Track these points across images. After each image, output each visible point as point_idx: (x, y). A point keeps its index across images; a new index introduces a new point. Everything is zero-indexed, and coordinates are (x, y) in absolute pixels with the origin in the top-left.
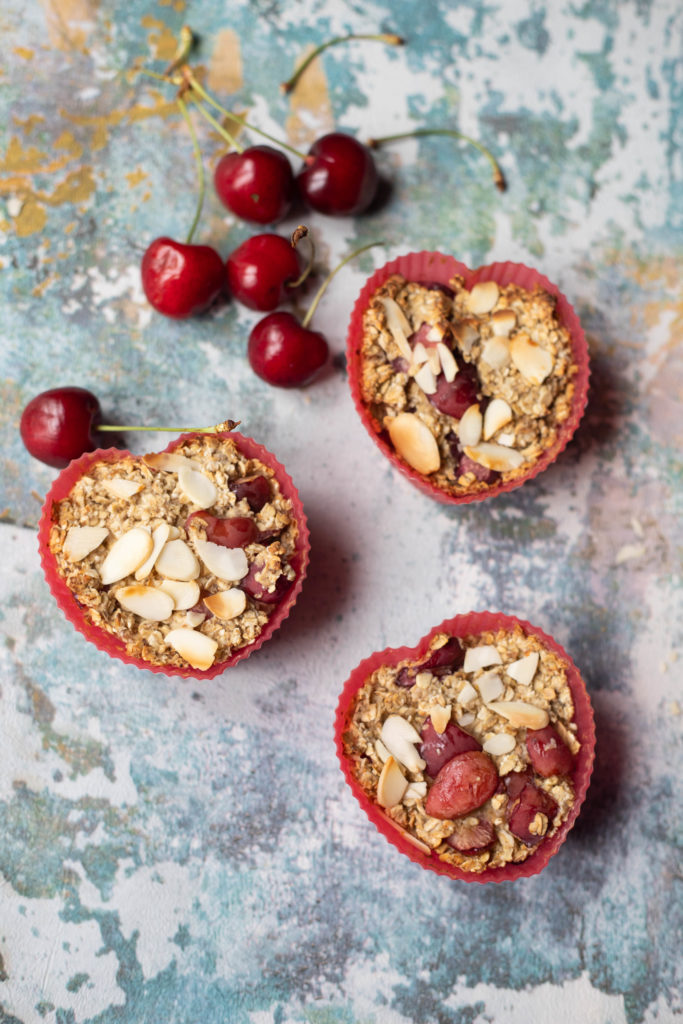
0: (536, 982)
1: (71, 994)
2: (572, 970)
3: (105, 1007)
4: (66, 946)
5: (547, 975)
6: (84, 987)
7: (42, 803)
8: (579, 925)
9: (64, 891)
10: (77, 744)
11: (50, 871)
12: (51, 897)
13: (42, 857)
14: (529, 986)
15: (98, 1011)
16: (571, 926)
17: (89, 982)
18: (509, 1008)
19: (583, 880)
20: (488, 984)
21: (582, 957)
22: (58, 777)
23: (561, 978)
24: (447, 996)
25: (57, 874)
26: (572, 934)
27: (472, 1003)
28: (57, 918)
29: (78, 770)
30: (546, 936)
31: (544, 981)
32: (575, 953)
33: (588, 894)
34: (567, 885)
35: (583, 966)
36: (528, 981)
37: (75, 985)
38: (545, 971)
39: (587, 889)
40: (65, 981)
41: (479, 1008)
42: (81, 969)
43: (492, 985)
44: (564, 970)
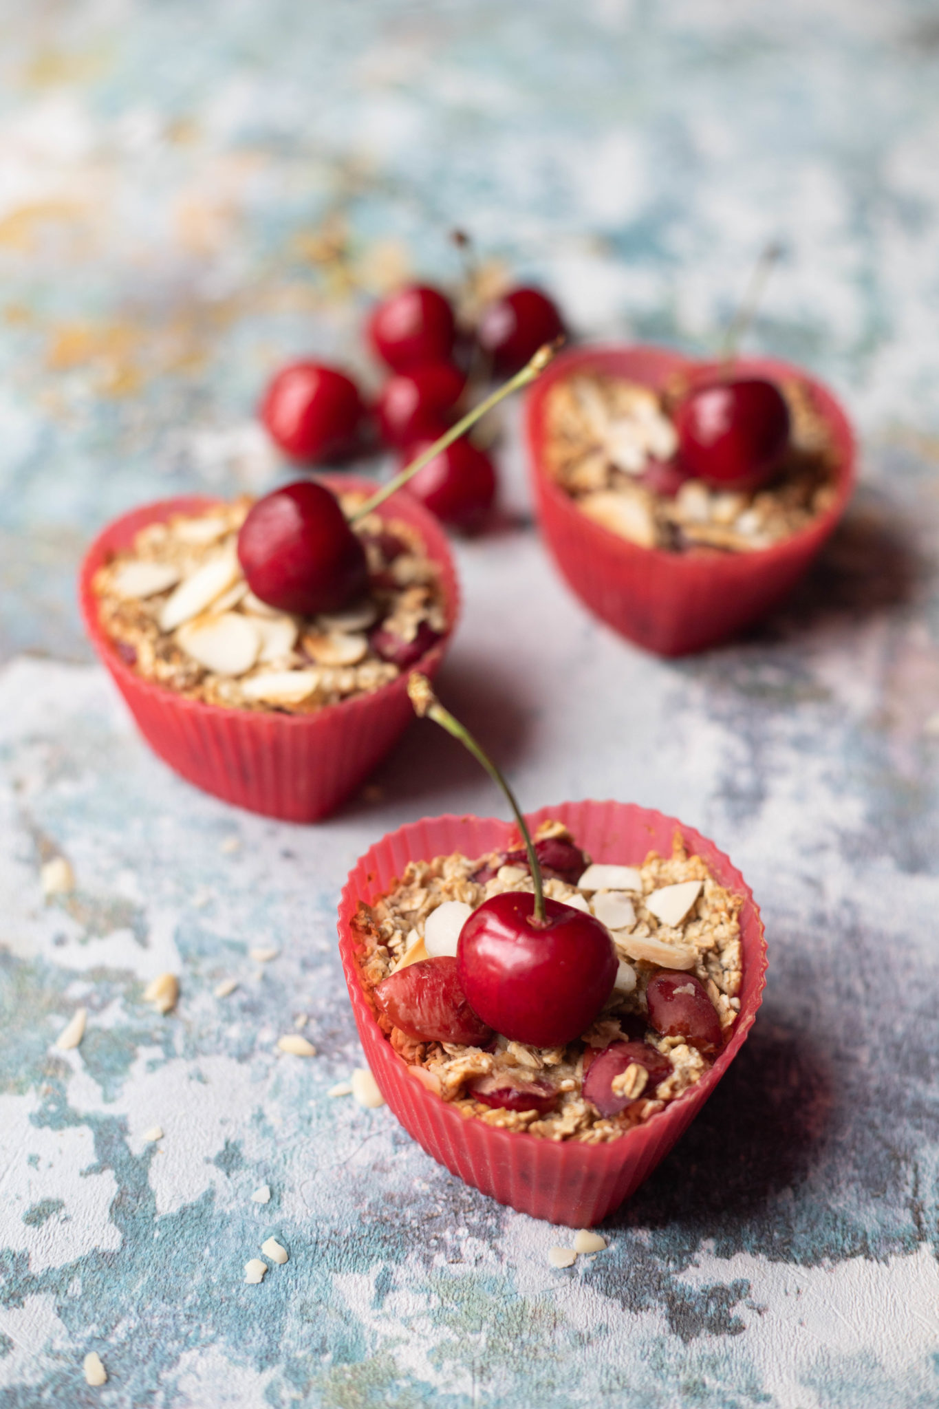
0: (839, 1255)
1: (30, 1229)
2: (903, 1240)
3: (85, 1251)
4: (34, 1160)
5: (858, 1246)
6: (53, 1219)
7: (31, 972)
8: (911, 1177)
9: (44, 1086)
10: (95, 903)
11: (26, 1059)
12: (21, 1093)
13: (16, 1041)
14: (827, 1261)
15: (72, 1260)
16: (896, 1178)
17: (63, 1213)
18: (793, 1293)
19: (911, 1115)
20: (754, 1254)
21: (919, 1224)
22: (60, 941)
23: (884, 1251)
24: (682, 1268)
25: (36, 1064)
26: (898, 1189)
27: (728, 1282)
28: (26, 1121)
29: (93, 931)
30: (852, 1188)
31: (853, 1255)
32: (906, 1217)
33: (922, 1134)
34: (884, 1121)
35: (922, 1237)
36: (826, 1253)
37: (36, 1217)
38: (854, 1238)
39: (919, 1127)
40: (25, 1207)
41: (740, 1290)
42: (52, 1194)
43: (762, 1257)
44: (888, 1240)
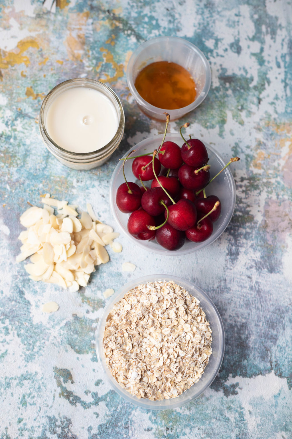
0: (256, 375)
1: (96, 387)
2: (268, 370)
3: (108, 391)
4: (94, 370)
5: (260, 372)
6: (101, 384)
7: (82, 321)
8: (270, 355)
9: (92, 351)
10: (94, 300)
11: (87, 344)
12: (88, 354)
13: (84, 340)
14: (254, 376)
15: (106, 392)
16: (267, 355)
17: (102, 382)
18: (247, 384)
19: (270, 339)
20: (240, 376)
21: (271, 366)
22: (88, 312)
23: (265, 373)
24: (226, 381)
25: (89, 346)
26: (267, 358)
27: (235, 383)
28: (90, 360)
29: (94, 309)
30: (258, 358)
31: (259, 375)
32: (269, 364)
33: (272, 343)
34: (265, 341)
35: (272, 369)
36: (253, 375)
37: (97, 384)
38: (259, 371)
39: (272, 342)
40: (94, 382)
41: (237, 385)
42: (99, 378)
43: (241, 377)
44: (266, 370)
